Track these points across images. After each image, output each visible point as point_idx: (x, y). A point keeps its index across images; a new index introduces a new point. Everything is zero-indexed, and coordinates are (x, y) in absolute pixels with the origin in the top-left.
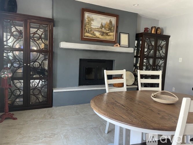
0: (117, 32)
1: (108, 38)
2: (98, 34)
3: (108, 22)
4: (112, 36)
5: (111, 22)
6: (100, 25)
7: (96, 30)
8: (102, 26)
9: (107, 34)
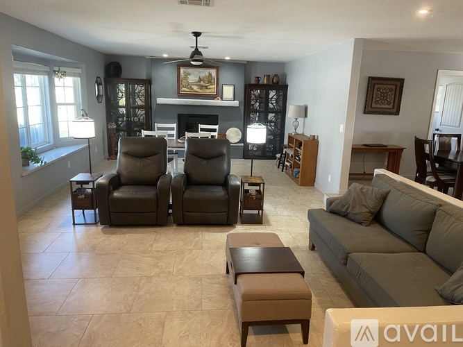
0: (217, 84)
1: (207, 92)
2: (195, 88)
3: (207, 74)
4: (212, 89)
5: (210, 75)
6: (197, 79)
7: (193, 84)
8: (200, 80)
9: (206, 87)
